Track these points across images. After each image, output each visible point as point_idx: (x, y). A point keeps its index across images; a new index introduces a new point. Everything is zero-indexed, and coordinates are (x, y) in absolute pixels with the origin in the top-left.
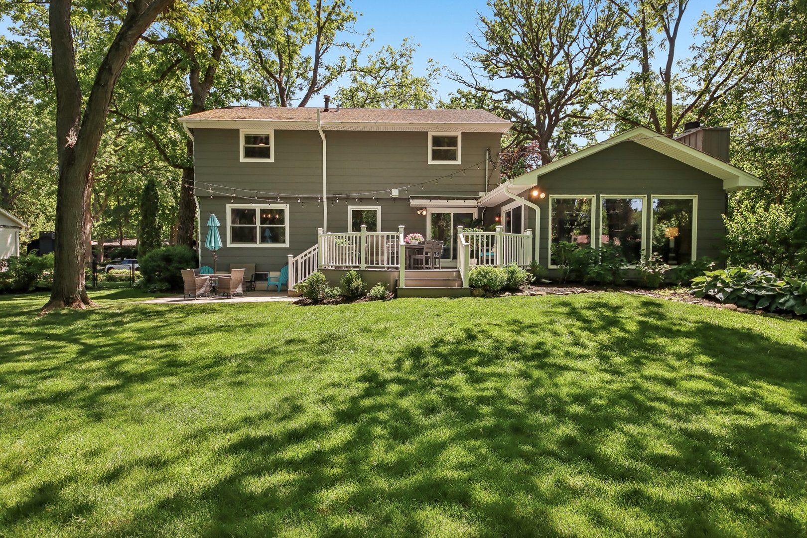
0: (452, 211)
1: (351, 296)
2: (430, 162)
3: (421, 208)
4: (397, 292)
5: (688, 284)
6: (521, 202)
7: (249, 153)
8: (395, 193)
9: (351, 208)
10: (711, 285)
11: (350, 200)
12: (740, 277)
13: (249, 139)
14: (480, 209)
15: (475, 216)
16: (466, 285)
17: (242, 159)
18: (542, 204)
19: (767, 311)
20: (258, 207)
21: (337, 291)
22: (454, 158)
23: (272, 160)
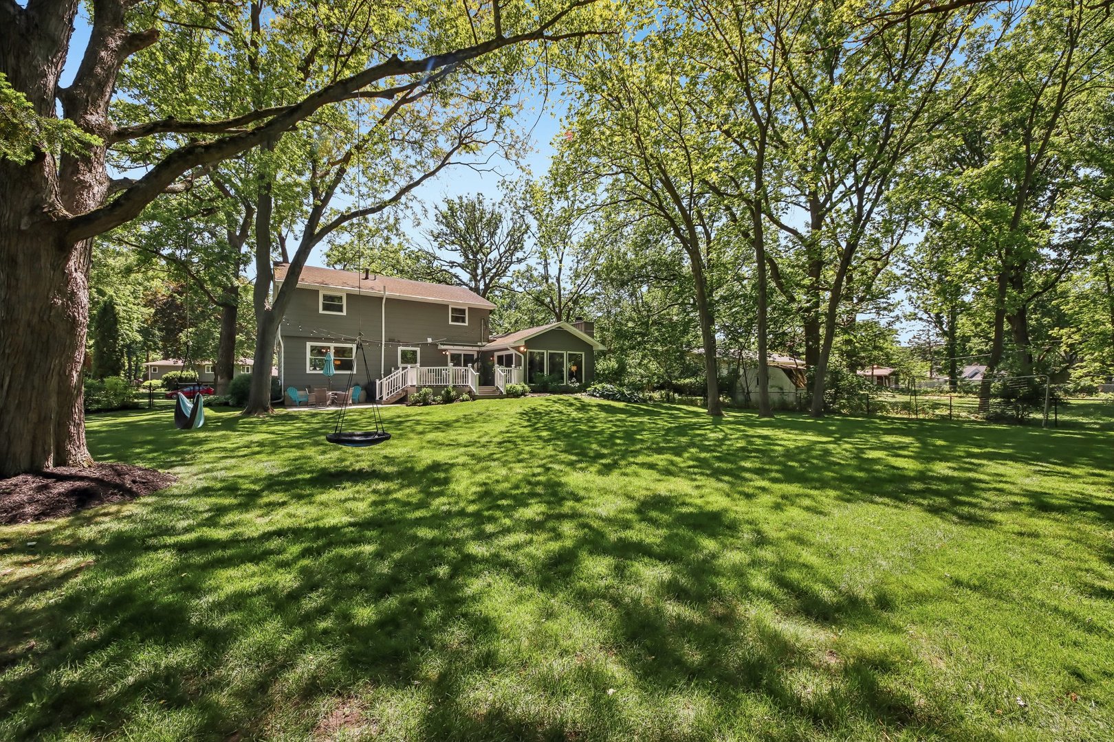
0: (463, 353)
1: (448, 400)
2: (450, 323)
3: (445, 350)
4: (474, 398)
5: (585, 391)
6: (513, 352)
7: (326, 307)
8: (430, 340)
9: (400, 349)
10: (594, 391)
11: (399, 343)
12: (603, 387)
13: (326, 297)
14: (478, 352)
15: (475, 357)
16: (504, 393)
17: (321, 311)
18: (524, 354)
19: (612, 400)
20: (332, 345)
21: (439, 398)
22: (464, 321)
23: (344, 313)
